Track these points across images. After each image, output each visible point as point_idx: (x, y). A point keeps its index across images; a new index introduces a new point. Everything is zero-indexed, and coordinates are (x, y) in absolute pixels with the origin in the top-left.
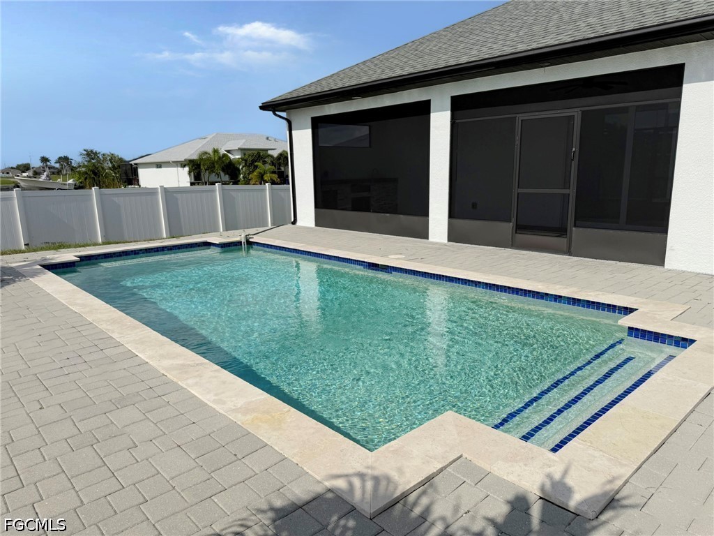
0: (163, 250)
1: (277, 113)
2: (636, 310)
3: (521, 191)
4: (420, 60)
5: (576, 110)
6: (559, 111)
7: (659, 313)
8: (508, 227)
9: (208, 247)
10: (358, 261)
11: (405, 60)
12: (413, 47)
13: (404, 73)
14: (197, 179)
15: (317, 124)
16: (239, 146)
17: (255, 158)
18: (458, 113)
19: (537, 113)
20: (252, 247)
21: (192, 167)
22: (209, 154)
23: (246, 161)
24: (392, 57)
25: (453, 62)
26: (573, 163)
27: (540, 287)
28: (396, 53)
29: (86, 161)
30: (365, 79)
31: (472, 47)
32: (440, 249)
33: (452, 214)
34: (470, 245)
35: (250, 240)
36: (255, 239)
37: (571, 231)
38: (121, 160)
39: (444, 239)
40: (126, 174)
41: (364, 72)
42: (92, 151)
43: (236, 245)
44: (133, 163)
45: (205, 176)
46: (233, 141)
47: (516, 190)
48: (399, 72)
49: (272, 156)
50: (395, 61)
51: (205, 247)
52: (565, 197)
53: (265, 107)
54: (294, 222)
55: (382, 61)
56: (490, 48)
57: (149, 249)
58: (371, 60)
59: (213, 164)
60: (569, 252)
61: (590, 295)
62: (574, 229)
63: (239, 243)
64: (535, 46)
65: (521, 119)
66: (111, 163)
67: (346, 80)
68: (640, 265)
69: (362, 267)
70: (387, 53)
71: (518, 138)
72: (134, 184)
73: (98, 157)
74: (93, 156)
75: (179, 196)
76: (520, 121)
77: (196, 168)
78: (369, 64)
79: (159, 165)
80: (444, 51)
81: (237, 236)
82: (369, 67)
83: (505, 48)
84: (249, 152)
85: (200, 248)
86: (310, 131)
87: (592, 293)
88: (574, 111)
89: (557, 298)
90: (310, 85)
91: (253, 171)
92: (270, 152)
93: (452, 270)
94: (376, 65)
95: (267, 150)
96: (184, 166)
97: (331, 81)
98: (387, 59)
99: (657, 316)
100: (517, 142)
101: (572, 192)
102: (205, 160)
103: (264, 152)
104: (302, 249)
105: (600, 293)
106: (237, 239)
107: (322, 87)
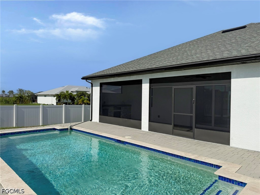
0: (36, 132)
1: (87, 80)
2: (221, 167)
3: (175, 113)
4: (139, 66)
5: (194, 86)
6: (188, 86)
7: (230, 169)
8: (171, 127)
9: (55, 130)
10: (113, 138)
11: (134, 65)
12: (137, 61)
13: (133, 70)
14: (59, 101)
15: (101, 85)
16: (76, 90)
17: (82, 94)
18: (152, 84)
19: (180, 86)
20: (72, 131)
21: (58, 97)
22: (64, 92)
23: (78, 95)
24: (130, 64)
25: (150, 67)
26: (194, 104)
27: (183, 154)
28: (131, 63)
29: (19, 93)
30: (119, 71)
31: (157, 62)
32: (145, 134)
33: (150, 120)
34: (157, 133)
35: (72, 128)
36: (74, 128)
37: (194, 130)
38: (32, 93)
39: (147, 130)
40: (33, 98)
41: (119, 68)
42: (21, 89)
43: (66, 130)
44: (36, 94)
45: (62, 100)
46: (74, 88)
47: (173, 113)
48: (131, 69)
49: (88, 94)
50: (130, 66)
51: (54, 130)
52: (191, 117)
53: (83, 78)
54: (91, 120)
55: (126, 65)
56: (163, 63)
57: (30, 131)
58: (122, 65)
59: (66, 96)
60: (194, 138)
61: (203, 159)
62: (195, 129)
63: (67, 129)
64: (178, 63)
65: (174, 88)
66: (28, 94)
67: (113, 71)
68: (220, 145)
69: (114, 141)
70: (128, 62)
71: (173, 94)
72: (35, 102)
73: (24, 92)
74: (22, 91)
75: (48, 109)
76: (174, 89)
77: (59, 97)
78: (121, 66)
79: (45, 96)
80: (147, 63)
81: (67, 126)
82: (121, 67)
83: (168, 63)
84: (80, 92)
85: (52, 131)
86: (99, 88)
87: (203, 158)
88: (193, 86)
89: (190, 160)
90: (100, 72)
91: (80, 99)
92: (87, 93)
93: (149, 144)
94: (124, 66)
95: (86, 92)
96: (55, 96)
97: (108, 71)
98: (128, 65)
99: (229, 170)
100: (173, 96)
101: (194, 115)
102: (63, 95)
103: (85, 92)
104: (92, 133)
105: (207, 158)
106: (67, 127)
107: (104, 73)
